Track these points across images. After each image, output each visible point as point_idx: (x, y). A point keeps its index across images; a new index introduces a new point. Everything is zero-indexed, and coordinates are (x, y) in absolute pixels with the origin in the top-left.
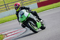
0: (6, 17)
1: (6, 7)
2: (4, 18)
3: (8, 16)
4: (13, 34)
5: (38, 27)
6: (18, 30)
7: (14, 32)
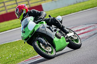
0: (71, 5)
2: (66, 7)
3: (74, 4)
4: (83, 33)
5: (57, 48)
6: (90, 27)
7: (84, 29)
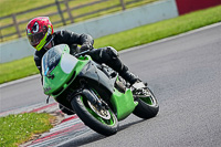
1: (60, 12)
